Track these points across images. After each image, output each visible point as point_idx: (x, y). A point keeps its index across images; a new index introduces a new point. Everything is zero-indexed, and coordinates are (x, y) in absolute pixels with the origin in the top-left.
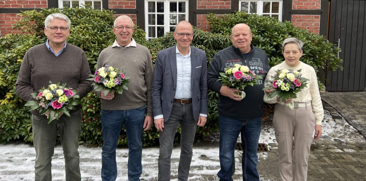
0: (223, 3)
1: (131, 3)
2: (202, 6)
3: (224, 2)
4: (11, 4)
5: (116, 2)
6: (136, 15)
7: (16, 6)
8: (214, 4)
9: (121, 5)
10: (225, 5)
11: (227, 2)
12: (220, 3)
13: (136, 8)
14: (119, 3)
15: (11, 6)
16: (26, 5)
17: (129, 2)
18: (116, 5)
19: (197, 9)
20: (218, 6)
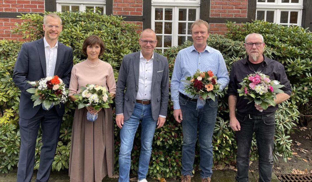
0: (239, 12)
1: (138, 10)
2: (215, 14)
3: (240, 10)
4: (4, 8)
5: (121, 8)
6: (142, 22)
7: (10, 10)
8: (229, 12)
9: (127, 11)
10: (241, 13)
11: (243, 10)
12: (235, 11)
13: (142, 15)
14: (125, 9)
15: (4, 10)
16: (21, 9)
17: (135, 8)
18: (121, 11)
19: (210, 17)
20: (233, 15)
